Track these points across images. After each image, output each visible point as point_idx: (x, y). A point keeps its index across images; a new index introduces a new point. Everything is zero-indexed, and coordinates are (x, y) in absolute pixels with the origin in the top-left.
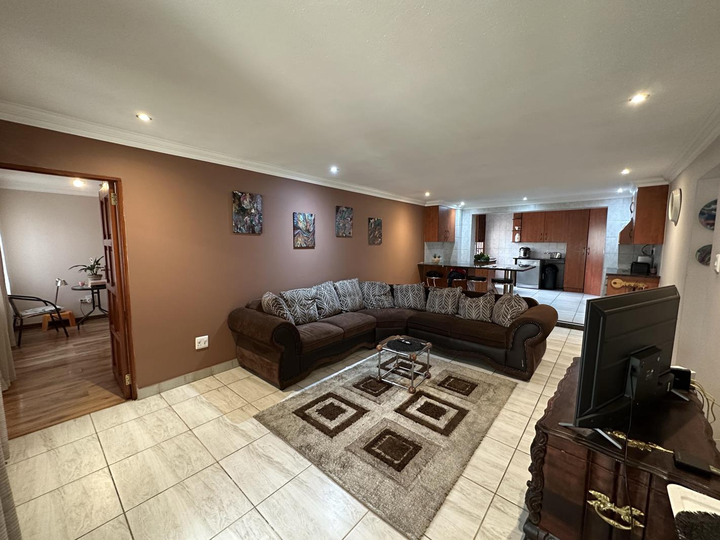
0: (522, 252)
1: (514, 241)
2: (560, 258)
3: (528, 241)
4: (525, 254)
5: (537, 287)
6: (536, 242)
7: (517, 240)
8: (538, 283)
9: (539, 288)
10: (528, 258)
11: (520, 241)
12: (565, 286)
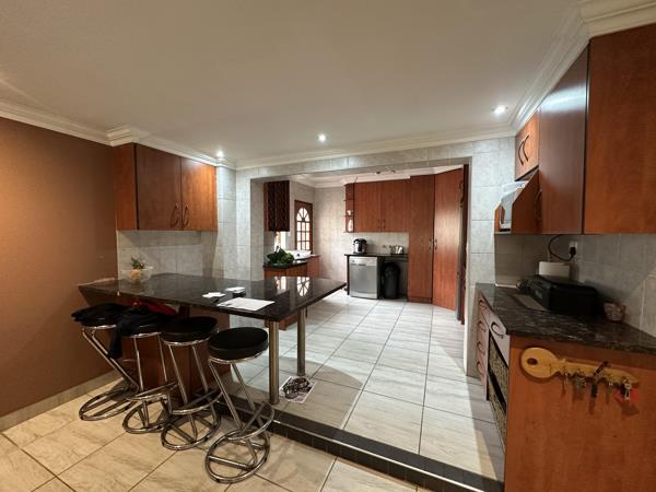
0: (357, 245)
1: (347, 231)
2: (402, 254)
3: (363, 231)
4: (360, 249)
5: (375, 296)
6: (373, 231)
7: (350, 230)
8: (376, 291)
9: (378, 298)
10: (364, 255)
11: (354, 231)
12: (409, 294)
